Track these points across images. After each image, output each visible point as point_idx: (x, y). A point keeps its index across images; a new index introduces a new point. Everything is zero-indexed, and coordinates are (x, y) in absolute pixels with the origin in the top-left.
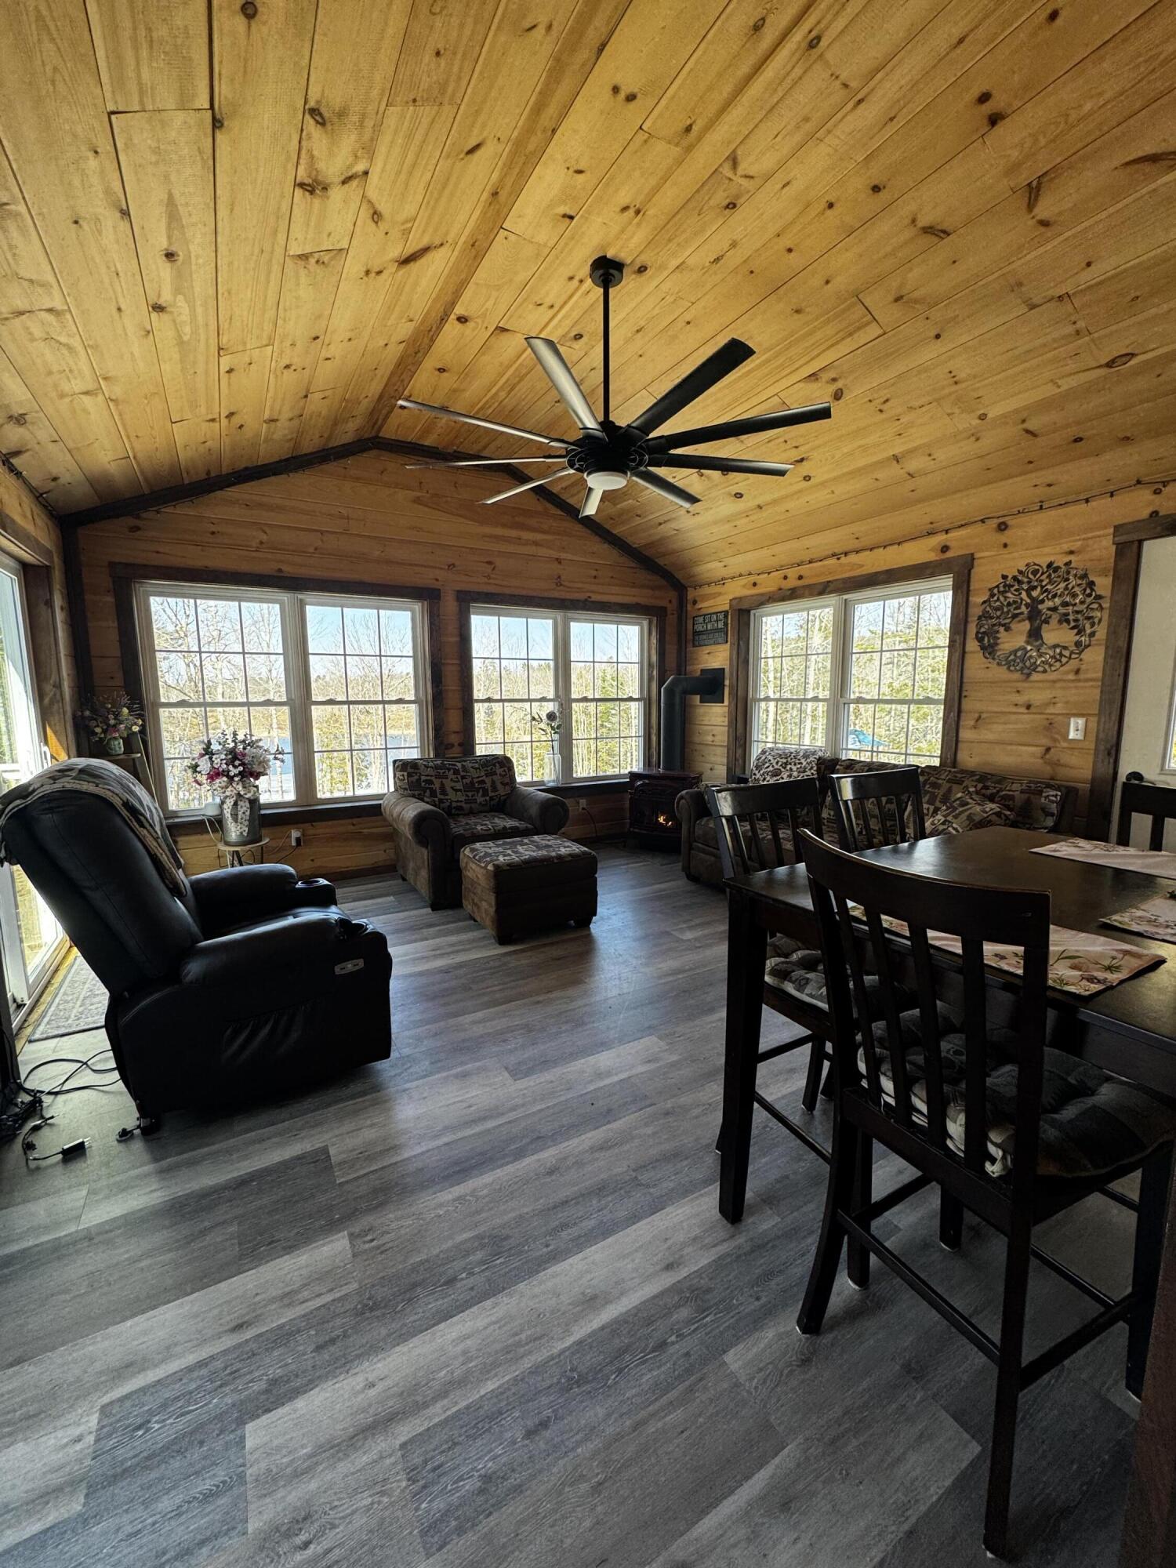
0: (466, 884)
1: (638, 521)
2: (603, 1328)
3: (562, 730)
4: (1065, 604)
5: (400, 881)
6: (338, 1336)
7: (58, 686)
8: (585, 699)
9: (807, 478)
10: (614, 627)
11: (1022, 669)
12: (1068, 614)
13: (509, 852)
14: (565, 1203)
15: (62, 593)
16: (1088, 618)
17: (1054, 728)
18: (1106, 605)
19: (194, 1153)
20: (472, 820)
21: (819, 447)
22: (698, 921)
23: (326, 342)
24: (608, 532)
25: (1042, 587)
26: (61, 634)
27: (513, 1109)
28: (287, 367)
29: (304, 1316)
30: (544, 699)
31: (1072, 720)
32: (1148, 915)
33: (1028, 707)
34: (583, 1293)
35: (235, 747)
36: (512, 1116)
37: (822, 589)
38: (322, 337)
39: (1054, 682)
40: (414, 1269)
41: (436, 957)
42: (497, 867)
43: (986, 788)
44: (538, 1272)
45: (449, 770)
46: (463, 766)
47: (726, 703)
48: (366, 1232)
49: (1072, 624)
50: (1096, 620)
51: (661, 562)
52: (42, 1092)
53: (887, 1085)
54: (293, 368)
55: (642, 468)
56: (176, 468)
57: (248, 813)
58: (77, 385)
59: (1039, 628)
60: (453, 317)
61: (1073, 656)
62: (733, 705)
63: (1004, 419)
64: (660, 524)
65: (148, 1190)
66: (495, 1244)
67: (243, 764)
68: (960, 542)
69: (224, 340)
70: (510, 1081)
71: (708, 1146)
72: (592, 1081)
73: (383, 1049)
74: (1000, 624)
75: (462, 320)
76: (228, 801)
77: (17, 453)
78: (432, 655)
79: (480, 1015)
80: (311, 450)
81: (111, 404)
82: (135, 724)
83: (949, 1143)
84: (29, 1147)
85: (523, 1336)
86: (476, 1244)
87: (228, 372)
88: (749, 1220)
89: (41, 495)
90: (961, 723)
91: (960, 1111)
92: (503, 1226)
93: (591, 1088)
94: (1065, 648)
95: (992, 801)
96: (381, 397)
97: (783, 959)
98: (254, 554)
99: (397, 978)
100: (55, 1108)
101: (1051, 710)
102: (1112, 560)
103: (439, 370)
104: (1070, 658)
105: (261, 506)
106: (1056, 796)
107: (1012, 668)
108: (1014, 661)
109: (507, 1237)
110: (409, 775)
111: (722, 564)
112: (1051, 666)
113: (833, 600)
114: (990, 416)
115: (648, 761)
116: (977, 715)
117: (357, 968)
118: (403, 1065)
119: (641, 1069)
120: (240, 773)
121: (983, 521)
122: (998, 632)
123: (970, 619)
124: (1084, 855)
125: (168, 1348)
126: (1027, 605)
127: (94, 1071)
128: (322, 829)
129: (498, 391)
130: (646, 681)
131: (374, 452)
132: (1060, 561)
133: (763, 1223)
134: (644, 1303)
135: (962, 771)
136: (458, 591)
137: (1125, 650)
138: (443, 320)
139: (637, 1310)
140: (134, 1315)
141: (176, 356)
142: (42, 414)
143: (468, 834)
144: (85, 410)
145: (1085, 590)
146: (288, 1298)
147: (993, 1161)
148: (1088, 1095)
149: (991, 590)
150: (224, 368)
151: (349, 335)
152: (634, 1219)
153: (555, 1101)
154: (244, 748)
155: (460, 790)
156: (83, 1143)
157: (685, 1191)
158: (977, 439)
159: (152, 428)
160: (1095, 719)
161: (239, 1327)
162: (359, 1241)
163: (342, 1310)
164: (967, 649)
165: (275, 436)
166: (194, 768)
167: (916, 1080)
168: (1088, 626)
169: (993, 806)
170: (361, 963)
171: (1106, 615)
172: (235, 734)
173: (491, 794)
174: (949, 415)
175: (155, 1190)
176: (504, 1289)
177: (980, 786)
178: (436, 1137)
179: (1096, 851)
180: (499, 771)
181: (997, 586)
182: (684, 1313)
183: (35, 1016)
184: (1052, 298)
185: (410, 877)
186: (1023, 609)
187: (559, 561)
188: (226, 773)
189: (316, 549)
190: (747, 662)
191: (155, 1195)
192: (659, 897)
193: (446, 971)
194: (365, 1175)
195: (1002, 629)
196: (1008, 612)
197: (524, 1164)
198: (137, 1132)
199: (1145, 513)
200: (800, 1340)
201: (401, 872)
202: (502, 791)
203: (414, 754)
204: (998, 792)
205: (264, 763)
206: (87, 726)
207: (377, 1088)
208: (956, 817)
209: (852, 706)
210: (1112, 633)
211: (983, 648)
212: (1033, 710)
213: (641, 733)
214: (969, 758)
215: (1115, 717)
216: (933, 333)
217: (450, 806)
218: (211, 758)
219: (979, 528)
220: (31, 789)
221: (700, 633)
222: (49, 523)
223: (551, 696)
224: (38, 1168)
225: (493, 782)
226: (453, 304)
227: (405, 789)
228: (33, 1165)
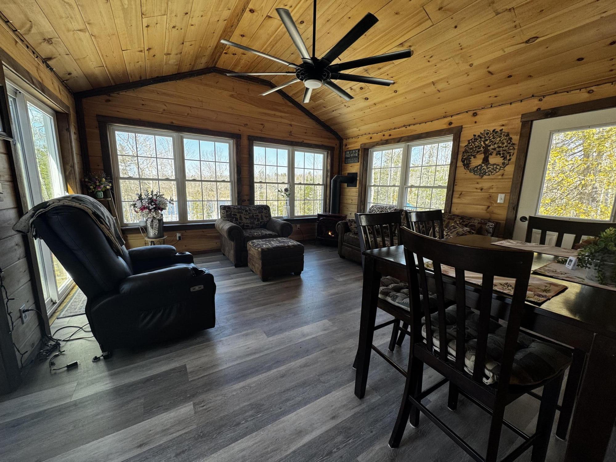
0: (249, 256)
1: (324, 109)
2: (304, 446)
3: (290, 196)
4: (499, 147)
5: (222, 256)
6: (186, 450)
7: (73, 167)
8: (300, 184)
9: (396, 91)
10: (313, 154)
11: (480, 174)
12: (500, 151)
13: (268, 244)
14: (288, 390)
15: (75, 127)
16: (508, 153)
17: (491, 198)
18: (516, 147)
19: (127, 367)
20: (253, 231)
21: (401, 77)
22: (345, 274)
23: (191, 16)
24: (311, 114)
25: (490, 140)
26: (73, 144)
27: (267, 349)
28: (174, 27)
29: (171, 440)
30: (283, 183)
31: (499, 195)
32: (552, 269)
33: (482, 189)
34: (296, 430)
35: (152, 197)
36: (266, 352)
37: (398, 140)
38: (189, 13)
39: (493, 179)
40: (222, 419)
41: (236, 286)
42: (262, 250)
43: (464, 222)
44: (276, 420)
45: (243, 210)
46: (249, 209)
47: (358, 187)
48: (200, 403)
49: (502, 155)
50: (512, 154)
51: (333, 127)
52: (60, 340)
53: (436, 342)
54: (177, 28)
55: (328, 80)
56: (125, 74)
57: (158, 225)
58: (76, 26)
59: (488, 157)
60: (248, 9)
61: (501, 169)
62: (360, 188)
63: (480, 65)
64: (333, 111)
65: (104, 383)
66: (257, 407)
67: (155, 204)
68: (457, 121)
69: (144, 9)
70: (266, 337)
71: (350, 365)
72: (301, 338)
73: (212, 324)
74: (472, 155)
75: (252, 11)
76: (149, 219)
77: (50, 59)
78: (237, 162)
79: (254, 310)
80: (186, 71)
81: (92, 37)
82: (108, 185)
83: (465, 369)
84: (52, 364)
85: (269, 449)
86: (250, 407)
87: (146, 27)
88: (367, 398)
89: (64, 81)
90: (454, 196)
91: (472, 355)
92: (261, 400)
93: (300, 340)
94: (498, 165)
95: (466, 227)
96: (216, 47)
97: (385, 287)
98: (161, 115)
99: (219, 294)
100: (66, 347)
101: (491, 191)
102: (520, 129)
103: (242, 35)
104: (500, 169)
105: (164, 94)
106: (492, 225)
107: (476, 173)
108: (477, 170)
109: (263, 405)
110: (227, 212)
111: (358, 129)
112: (492, 172)
113: (403, 145)
114: (474, 65)
115: (325, 210)
116: (460, 193)
117: (200, 289)
118: (220, 330)
119: (322, 333)
120: (154, 208)
121: (467, 112)
122: (471, 158)
123: (459, 153)
124: (514, 246)
125: (108, 455)
126: (483, 147)
127: (85, 331)
128: (189, 233)
129: (267, 47)
130: (325, 177)
131: (214, 74)
132: (498, 129)
133: (373, 399)
134: (322, 434)
135: (454, 215)
136: (249, 136)
137: (523, 166)
138: (243, 10)
139: (320, 437)
140: (93, 440)
141: (122, 16)
142: (60, 40)
143: (250, 236)
144: (80, 39)
145: (508, 141)
146: (165, 431)
147: (488, 378)
148: (525, 348)
149: (469, 141)
150: (145, 25)
151: (202, 13)
152: (318, 397)
153: (285, 346)
154: (156, 198)
155: (248, 219)
156: (77, 363)
157: (339, 385)
158: (468, 75)
159: (113, 52)
160: (509, 195)
161: (140, 446)
162: (197, 406)
163: (189, 437)
164: (457, 166)
165: (170, 62)
166: (134, 205)
167: (450, 340)
168: (508, 156)
169: (467, 229)
170: (202, 287)
171: (516, 151)
172: (152, 192)
173: (260, 221)
174: (457, 64)
175: (108, 384)
176: (261, 428)
177: (461, 221)
178: (233, 361)
179: (518, 244)
180: (264, 211)
181: (471, 139)
182: (340, 438)
183: (61, 308)
184: (507, 10)
185: (227, 254)
186: (482, 149)
187: (291, 125)
188: (148, 208)
189: (188, 114)
190: (366, 170)
191: (107, 386)
192: (329, 264)
193: (240, 292)
194: (202, 377)
195: (472, 157)
196: (475, 150)
197: (271, 373)
198: (102, 358)
199: (535, 109)
200: (390, 451)
201: (223, 251)
202: (265, 219)
203: (229, 204)
204: (469, 223)
205: (165, 204)
206: (87, 186)
207: (209, 340)
208: (451, 233)
209: (409, 189)
210: (518, 158)
211: (464, 165)
212: (483, 191)
213: (323, 199)
214: (456, 210)
215: (517, 194)
216: (454, 26)
217: (244, 225)
218: (141, 201)
219: (466, 114)
220: (48, 204)
221: (348, 158)
222: (69, 95)
223: (286, 181)
224: (55, 373)
225: (262, 216)
226: (248, 3)
227: (225, 217)
228: (53, 372)
